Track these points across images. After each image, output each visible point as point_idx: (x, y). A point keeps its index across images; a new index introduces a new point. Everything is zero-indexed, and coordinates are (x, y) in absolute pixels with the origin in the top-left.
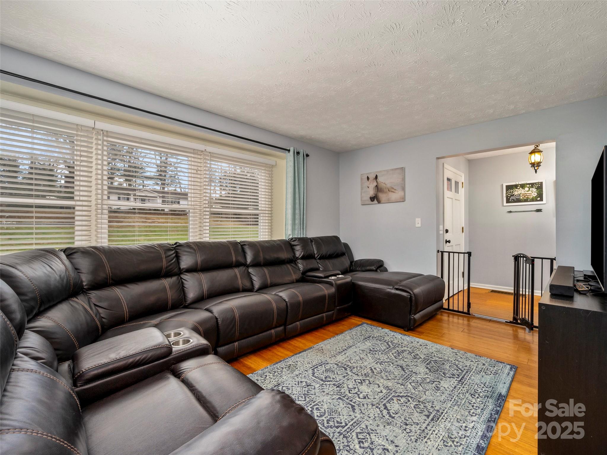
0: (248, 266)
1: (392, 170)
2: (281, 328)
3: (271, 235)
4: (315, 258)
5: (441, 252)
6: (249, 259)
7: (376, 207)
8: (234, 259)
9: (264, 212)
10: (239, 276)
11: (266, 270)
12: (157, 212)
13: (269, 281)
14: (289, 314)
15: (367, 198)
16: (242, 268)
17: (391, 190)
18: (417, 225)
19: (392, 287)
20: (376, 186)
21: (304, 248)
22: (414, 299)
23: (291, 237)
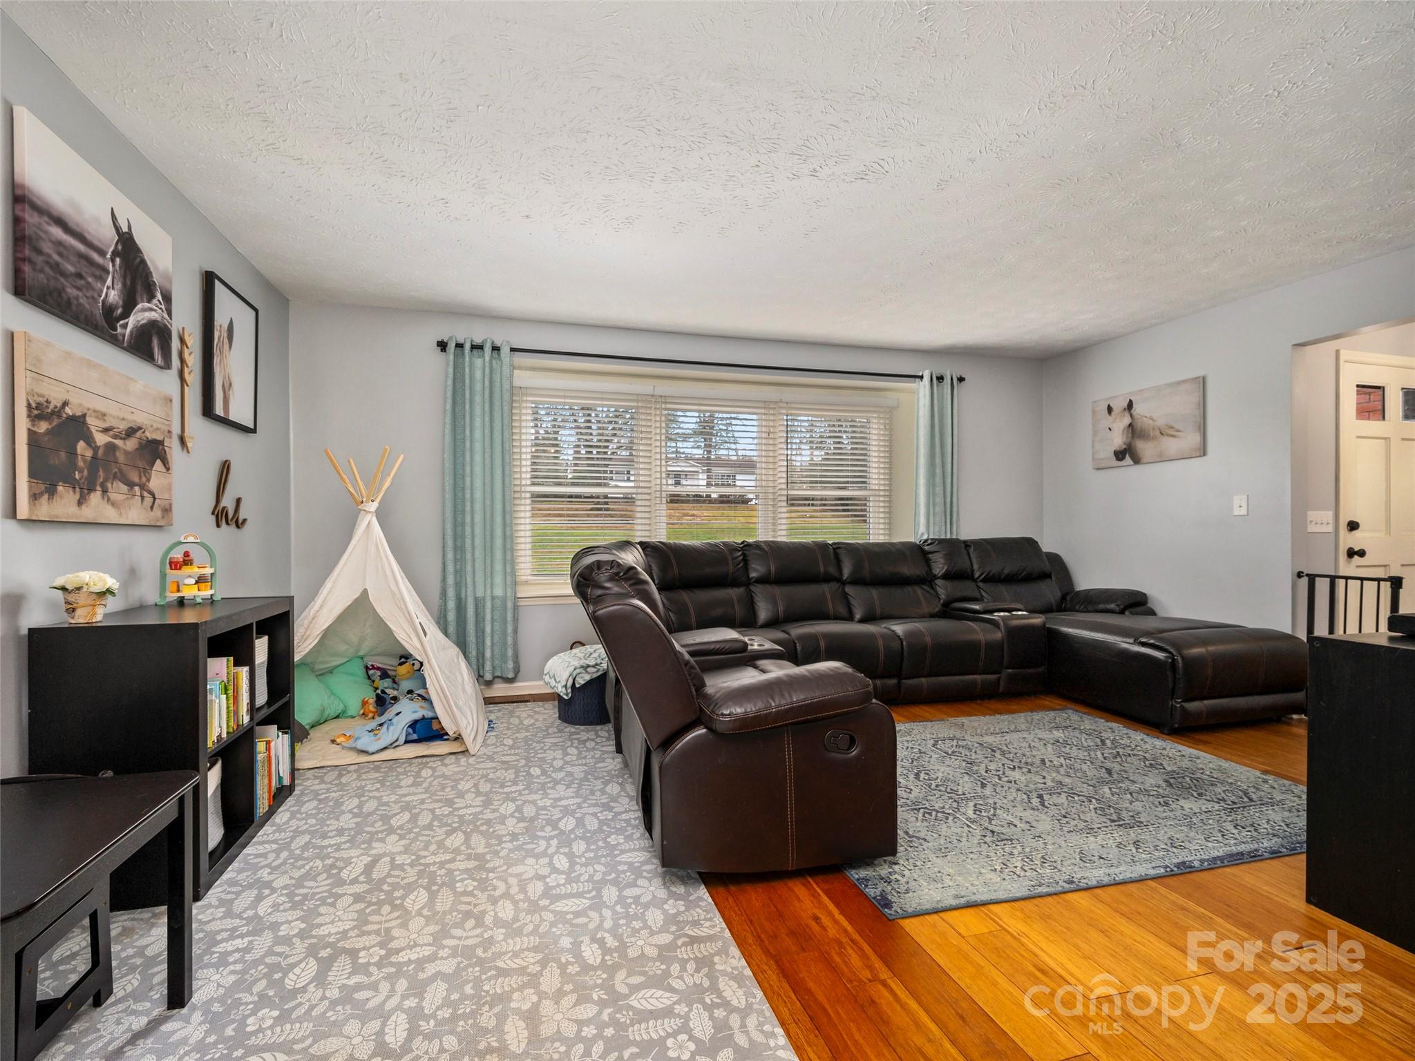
0: (844, 583)
1: (1170, 385)
2: (893, 681)
3: (890, 535)
4: (975, 580)
5: (1307, 575)
6: (846, 573)
7: (1129, 472)
8: (822, 570)
9: (877, 493)
10: (829, 596)
11: (874, 593)
12: (698, 499)
13: (878, 612)
14: (905, 661)
15: (1107, 452)
16: (835, 585)
17: (1168, 431)
18: (1237, 512)
19: (1131, 641)
20: (1130, 425)
21: (950, 557)
22: (1181, 665)
23: (925, 537)
